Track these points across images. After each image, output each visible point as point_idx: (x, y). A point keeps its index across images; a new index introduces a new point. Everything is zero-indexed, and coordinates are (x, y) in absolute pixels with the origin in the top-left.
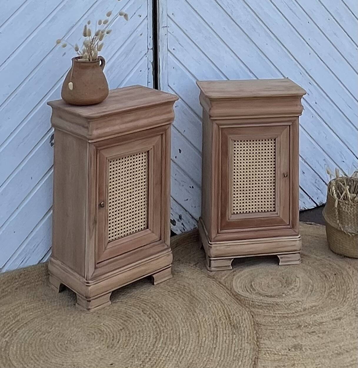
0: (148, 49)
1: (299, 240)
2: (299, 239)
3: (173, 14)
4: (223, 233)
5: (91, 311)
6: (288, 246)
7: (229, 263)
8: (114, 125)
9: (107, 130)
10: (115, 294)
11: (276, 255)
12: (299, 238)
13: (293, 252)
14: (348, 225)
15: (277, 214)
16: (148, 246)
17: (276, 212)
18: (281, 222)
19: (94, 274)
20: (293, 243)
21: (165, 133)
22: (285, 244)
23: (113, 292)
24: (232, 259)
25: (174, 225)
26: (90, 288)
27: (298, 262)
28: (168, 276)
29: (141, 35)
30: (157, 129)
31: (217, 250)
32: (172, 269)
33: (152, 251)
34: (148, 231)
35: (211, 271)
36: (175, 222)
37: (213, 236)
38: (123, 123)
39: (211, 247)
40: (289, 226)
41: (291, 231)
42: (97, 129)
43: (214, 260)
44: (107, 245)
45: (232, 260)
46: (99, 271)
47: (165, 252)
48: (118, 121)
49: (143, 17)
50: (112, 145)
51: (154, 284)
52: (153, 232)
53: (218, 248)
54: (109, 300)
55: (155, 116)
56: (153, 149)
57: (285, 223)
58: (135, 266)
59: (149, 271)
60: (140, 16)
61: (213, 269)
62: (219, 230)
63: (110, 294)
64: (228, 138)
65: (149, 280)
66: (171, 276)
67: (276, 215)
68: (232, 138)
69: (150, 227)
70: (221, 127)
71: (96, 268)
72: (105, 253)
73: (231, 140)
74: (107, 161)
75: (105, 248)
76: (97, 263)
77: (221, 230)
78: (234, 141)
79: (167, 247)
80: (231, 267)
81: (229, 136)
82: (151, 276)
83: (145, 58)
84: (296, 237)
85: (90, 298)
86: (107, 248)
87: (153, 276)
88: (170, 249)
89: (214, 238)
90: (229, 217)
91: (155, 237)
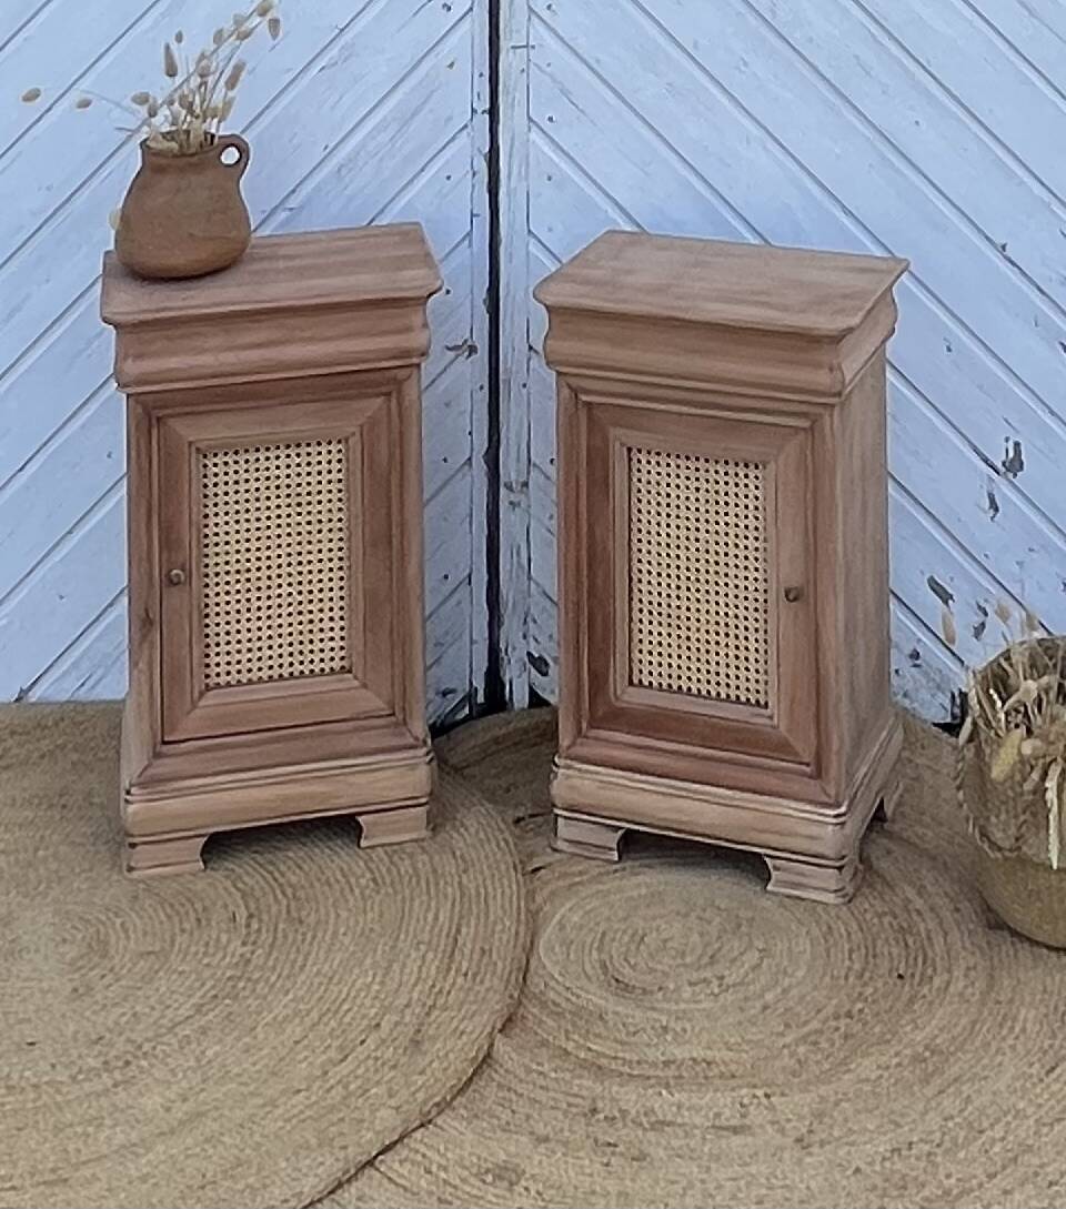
0: (474, 111)
1: (836, 824)
2: (835, 821)
3: (549, 7)
4: (596, 739)
5: (135, 874)
6: (797, 835)
7: (613, 839)
9: (173, 362)
10: (219, 846)
11: (759, 855)
12: (837, 816)
13: (815, 859)
14: (997, 817)
15: (771, 718)
16: (343, 726)
17: (768, 712)
18: (782, 748)
19: (151, 771)
20: (815, 830)
21: (399, 392)
23: (214, 836)
24: (621, 828)
25: (545, 674)
26: (131, 808)
27: (830, 898)
28: (415, 829)
29: (451, 65)
30: (363, 377)
31: (572, 788)
32: (428, 813)
33: (355, 742)
35: (555, 850)
36: (547, 664)
37: (564, 741)
38: (230, 349)
39: (556, 774)
40: (808, 769)
41: (813, 788)
42: (139, 356)
43: (566, 818)
44: (202, 694)
45: (620, 832)
46: (164, 767)
47: (404, 755)
48: (212, 342)
49: (456, 13)
50: (202, 408)
51: (359, 846)
52: (365, 686)
53: (577, 782)
54: (198, 857)
55: (349, 336)
56: (358, 434)
57: (796, 754)
58: (287, 775)
59: (343, 802)
60: (449, 9)
61: (560, 845)
62: (584, 725)
63: (204, 840)
64: (611, 437)
65: (345, 827)
66: (424, 833)
67: (768, 721)
68: (624, 439)
69: (356, 669)
70: (584, 398)
71: (157, 755)
72: (192, 715)
73: (622, 445)
74: (193, 449)
75: (194, 705)
76: (165, 743)
77: (591, 726)
78: (635, 450)
79: (411, 741)
80: (616, 853)
81: (614, 432)
82: (352, 817)
83: (464, 138)
84: (822, 811)
85: (132, 836)
86: (202, 703)
87: (360, 819)
88: (425, 750)
89: (569, 747)
90: (619, 692)
91: (374, 702)
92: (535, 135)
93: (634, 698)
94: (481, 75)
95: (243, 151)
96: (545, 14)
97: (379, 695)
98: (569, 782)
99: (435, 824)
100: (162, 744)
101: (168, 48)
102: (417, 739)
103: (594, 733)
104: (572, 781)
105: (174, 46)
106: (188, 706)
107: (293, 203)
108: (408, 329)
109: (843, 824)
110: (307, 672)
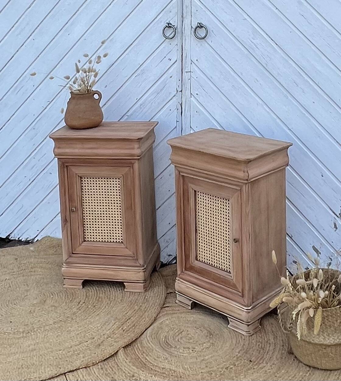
0: (177, 91)
1: (246, 312)
3: (197, 60)
4: (186, 274)
5: (64, 286)
6: (236, 313)
7: (190, 303)
8: (74, 148)
9: (67, 151)
10: (86, 283)
11: (226, 316)
12: (247, 310)
15: (231, 276)
18: (234, 286)
19: (68, 260)
21: (132, 166)
22: (233, 309)
23: (85, 280)
26: (63, 269)
28: (139, 289)
29: (171, 77)
30: (122, 161)
32: (144, 285)
33: (123, 262)
34: (121, 245)
37: (179, 272)
38: (83, 148)
39: (176, 281)
40: (240, 294)
41: (240, 299)
44: (82, 242)
45: (192, 301)
46: (70, 260)
47: (137, 268)
48: (78, 146)
50: (77, 164)
51: (124, 290)
52: (126, 248)
54: (81, 285)
56: (122, 177)
57: (236, 288)
58: (104, 268)
59: (118, 278)
60: (171, 60)
61: (177, 301)
62: (184, 269)
63: (83, 281)
64: (189, 187)
65: (121, 285)
66: (143, 291)
69: (125, 243)
70: (181, 174)
71: (70, 256)
72: (80, 248)
73: (192, 189)
74: (77, 176)
75: (80, 245)
76: (73, 253)
77: (186, 270)
78: (197, 192)
79: (139, 265)
80: (190, 307)
81: (190, 185)
82: (123, 283)
83: (174, 99)
84: (243, 307)
85: (64, 276)
86: (82, 245)
87: (124, 283)
88: (143, 268)
89: (179, 275)
90: (193, 261)
91: (128, 252)
92: (192, 99)
93: (197, 264)
94: (180, 80)
95: (100, 95)
96: (196, 62)
97: (130, 251)
98: (179, 285)
99: (146, 289)
100: (72, 253)
101: (76, 64)
102: (141, 265)
103: (186, 272)
104: (180, 285)
105: (78, 64)
106: (78, 244)
107: (129, 114)
108: (133, 149)
109: (249, 312)
110: (106, 241)
